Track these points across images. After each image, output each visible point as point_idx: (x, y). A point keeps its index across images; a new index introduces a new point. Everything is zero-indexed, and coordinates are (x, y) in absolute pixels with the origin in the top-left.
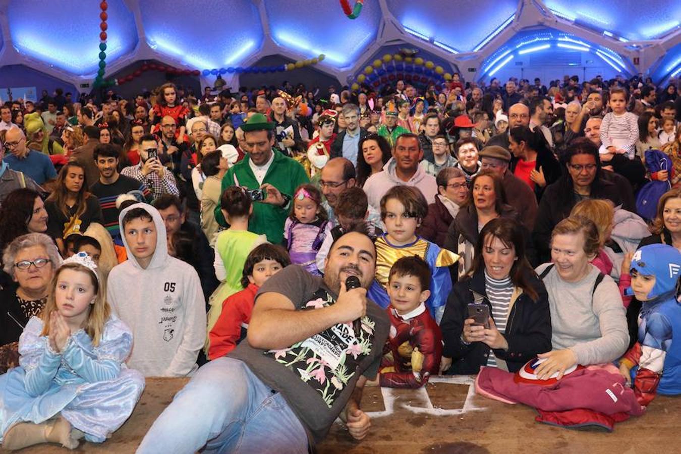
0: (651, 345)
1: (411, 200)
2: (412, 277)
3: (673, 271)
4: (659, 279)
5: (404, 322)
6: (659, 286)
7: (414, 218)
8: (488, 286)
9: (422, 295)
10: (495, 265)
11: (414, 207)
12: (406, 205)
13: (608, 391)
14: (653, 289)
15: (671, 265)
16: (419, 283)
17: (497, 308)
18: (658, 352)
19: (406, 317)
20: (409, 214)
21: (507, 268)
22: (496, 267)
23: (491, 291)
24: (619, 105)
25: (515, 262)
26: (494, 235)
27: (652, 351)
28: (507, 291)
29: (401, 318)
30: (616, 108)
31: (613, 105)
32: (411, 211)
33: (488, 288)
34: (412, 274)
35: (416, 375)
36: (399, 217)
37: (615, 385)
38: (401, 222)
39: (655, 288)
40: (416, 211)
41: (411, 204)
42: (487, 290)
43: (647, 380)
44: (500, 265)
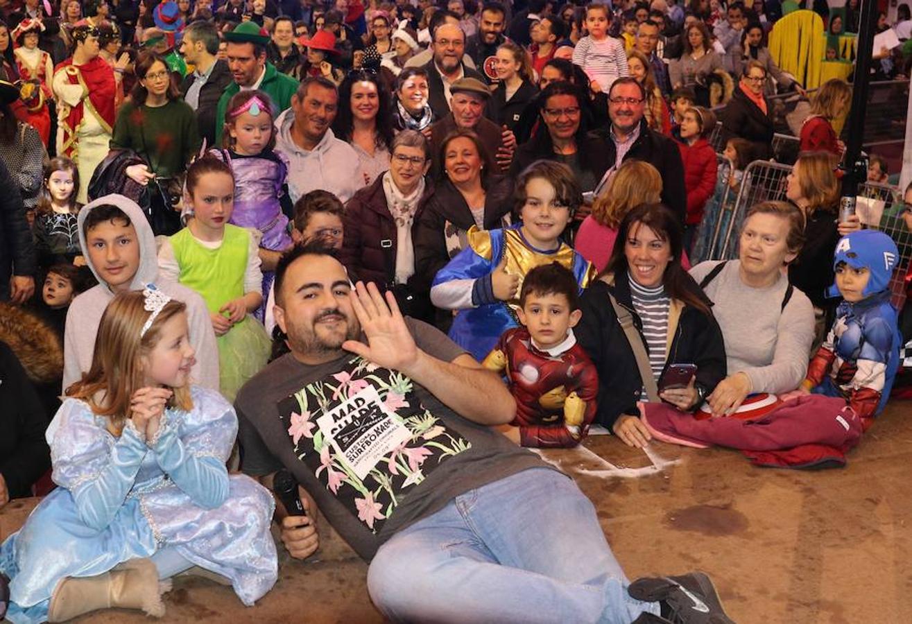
0: (873, 358)
1: (564, 181)
2: (556, 296)
3: (889, 261)
4: (875, 272)
5: (551, 359)
6: (874, 280)
7: (566, 208)
8: (635, 297)
9: (571, 318)
10: (641, 263)
11: (568, 192)
12: (558, 189)
13: (839, 418)
14: (868, 284)
15: (886, 254)
16: (566, 301)
17: (650, 327)
18: (881, 367)
19: (555, 352)
20: (562, 201)
21: (659, 267)
22: (644, 266)
23: (639, 304)
24: (598, 25)
25: (669, 263)
26: (642, 221)
27: (874, 366)
28: (661, 303)
29: (548, 354)
30: (594, 29)
31: (590, 25)
32: (564, 197)
33: (635, 300)
34: (556, 291)
35: (573, 430)
36: (546, 204)
37: (844, 409)
38: (549, 213)
39: (870, 283)
40: (571, 198)
41: (564, 186)
42: (634, 303)
43: (866, 401)
44: (649, 264)
